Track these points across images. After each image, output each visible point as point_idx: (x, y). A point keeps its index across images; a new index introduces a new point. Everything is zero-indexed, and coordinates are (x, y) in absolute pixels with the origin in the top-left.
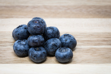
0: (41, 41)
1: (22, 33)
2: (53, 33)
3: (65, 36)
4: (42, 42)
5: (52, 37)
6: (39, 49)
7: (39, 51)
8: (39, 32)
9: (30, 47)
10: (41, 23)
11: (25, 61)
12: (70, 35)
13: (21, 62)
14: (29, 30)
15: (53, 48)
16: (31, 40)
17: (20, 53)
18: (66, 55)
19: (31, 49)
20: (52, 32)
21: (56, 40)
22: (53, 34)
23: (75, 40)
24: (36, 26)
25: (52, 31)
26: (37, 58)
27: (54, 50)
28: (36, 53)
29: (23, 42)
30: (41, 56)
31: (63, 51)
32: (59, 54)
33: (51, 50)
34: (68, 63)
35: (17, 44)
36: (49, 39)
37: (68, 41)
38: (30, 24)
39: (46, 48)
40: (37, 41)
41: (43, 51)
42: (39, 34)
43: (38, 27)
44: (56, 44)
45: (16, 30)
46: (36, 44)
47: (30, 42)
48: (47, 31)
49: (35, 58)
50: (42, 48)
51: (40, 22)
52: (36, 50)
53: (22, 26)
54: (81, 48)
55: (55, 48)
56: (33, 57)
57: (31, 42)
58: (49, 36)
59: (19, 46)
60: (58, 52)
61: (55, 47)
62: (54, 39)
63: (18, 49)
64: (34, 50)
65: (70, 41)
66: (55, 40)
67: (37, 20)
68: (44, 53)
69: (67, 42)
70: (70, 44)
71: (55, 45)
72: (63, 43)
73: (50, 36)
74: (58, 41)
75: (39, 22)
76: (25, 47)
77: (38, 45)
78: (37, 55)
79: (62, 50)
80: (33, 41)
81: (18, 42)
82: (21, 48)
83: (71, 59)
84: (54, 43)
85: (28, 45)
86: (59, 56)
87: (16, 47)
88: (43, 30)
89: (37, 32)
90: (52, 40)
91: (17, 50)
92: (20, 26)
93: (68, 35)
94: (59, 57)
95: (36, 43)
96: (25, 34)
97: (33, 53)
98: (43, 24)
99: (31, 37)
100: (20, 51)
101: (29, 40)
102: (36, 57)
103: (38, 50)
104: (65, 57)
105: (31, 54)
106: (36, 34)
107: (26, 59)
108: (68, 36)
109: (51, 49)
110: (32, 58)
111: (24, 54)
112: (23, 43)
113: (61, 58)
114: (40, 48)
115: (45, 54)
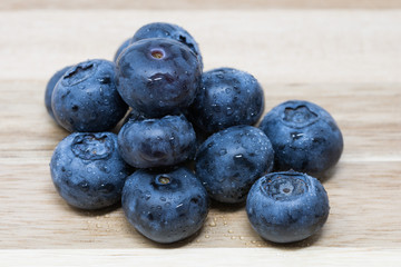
0: (181, 143)
1: (93, 105)
2: (234, 104)
3: (291, 112)
4: (184, 149)
5: (232, 123)
6: (174, 181)
7: (173, 190)
8: (172, 104)
9: (129, 169)
10: (180, 60)
11: (108, 231)
12: (315, 106)
13: (90, 241)
14: (127, 92)
15: (237, 175)
16: (136, 139)
17: (84, 196)
18: (299, 212)
19: (134, 182)
20: (229, 100)
21: (251, 136)
22: (236, 107)
23: (336, 134)
24: (158, 75)
25: (232, 93)
26: (162, 224)
27: (243, 185)
28: (156, 199)
29: (98, 144)
30: (182, 215)
31: (282, 188)
32: (266, 206)
33: (229, 186)
34: (306, 246)
35: (71, 154)
36: (216, 129)
37: (306, 137)
38: (128, 66)
39: (203, 173)
40: (162, 146)
41: (192, 189)
42: (172, 112)
43: (167, 78)
44: (252, 155)
45: (65, 90)
46: (156, 159)
47: (129, 148)
48: (206, 93)
49: (156, 226)
50: (185, 177)
51: (174, 56)
52: (156, 186)
53: (90, 67)
54: (363, 165)
55: (246, 175)
56: (144, 218)
57: (135, 148)
58: (216, 116)
59: (77, 164)
60: (258, 195)
61: (246, 170)
62: (241, 132)
63: (75, 181)
64: (150, 188)
65: (315, 141)
66: (244, 139)
67: (162, 46)
68: (194, 200)
69: (299, 142)
70: (316, 153)
71: (244, 162)
72: (282, 148)
73: (222, 120)
74: (257, 142)
75: (172, 57)
76: (105, 170)
77: (167, 164)
78: (165, 213)
79: (277, 187)
80: (146, 146)
81: (75, 144)
82: (88, 177)
83: (322, 226)
84: (241, 150)
85: (122, 160)
86: (265, 215)
87: (63, 170)
88: (191, 93)
89: (161, 104)
90: (230, 134)
91: (68, 182)
92: (79, 68)
93: (303, 106)
94: (264, 220)
95: (158, 154)
96: (107, 108)
97: (143, 201)
98: (190, 63)
99: (136, 125)
100: (85, 187)
101: (126, 141)
102: (159, 219)
103: (168, 188)
104: (291, 220)
105: (137, 207)
106: (156, 113)
107: (112, 221)
108: (304, 110)
109: (225, 177)
110: (141, 223)
111: (100, 200)
112: (98, 147)
113: (277, 226)
114: (176, 175)
115: (200, 205)
